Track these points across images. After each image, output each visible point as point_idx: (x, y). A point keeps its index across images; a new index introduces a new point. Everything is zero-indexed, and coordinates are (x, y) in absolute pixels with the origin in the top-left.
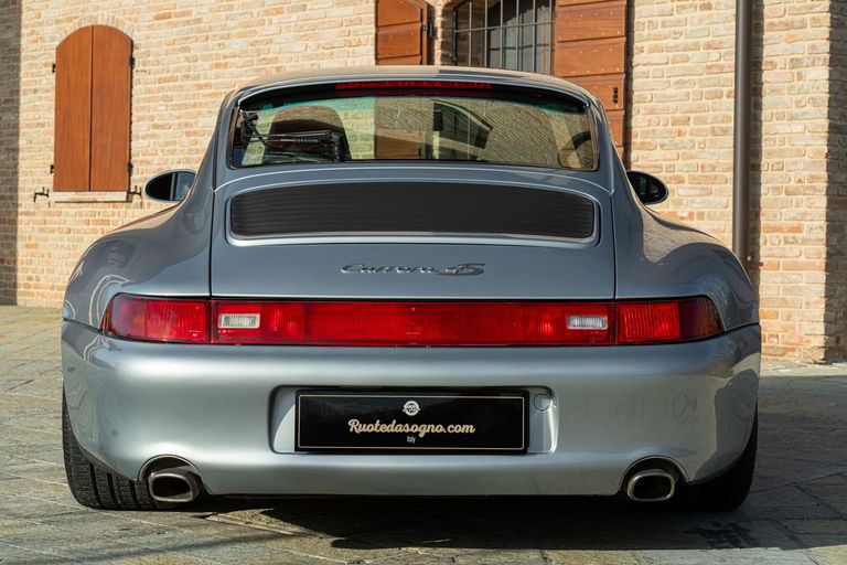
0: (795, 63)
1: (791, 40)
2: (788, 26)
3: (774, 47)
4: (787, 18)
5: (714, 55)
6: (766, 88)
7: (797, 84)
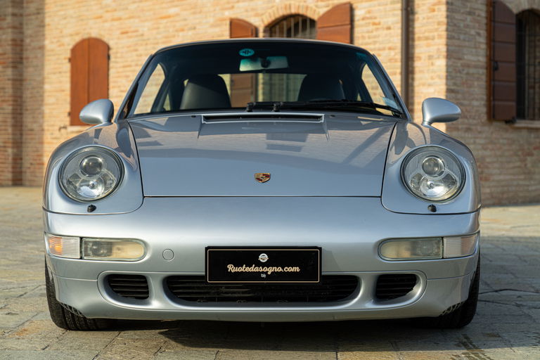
0: (430, 57)
1: (428, 46)
2: (427, 38)
3: (420, 49)
4: (427, 34)
5: (392, 53)
6: (417, 70)
7: (431, 68)
